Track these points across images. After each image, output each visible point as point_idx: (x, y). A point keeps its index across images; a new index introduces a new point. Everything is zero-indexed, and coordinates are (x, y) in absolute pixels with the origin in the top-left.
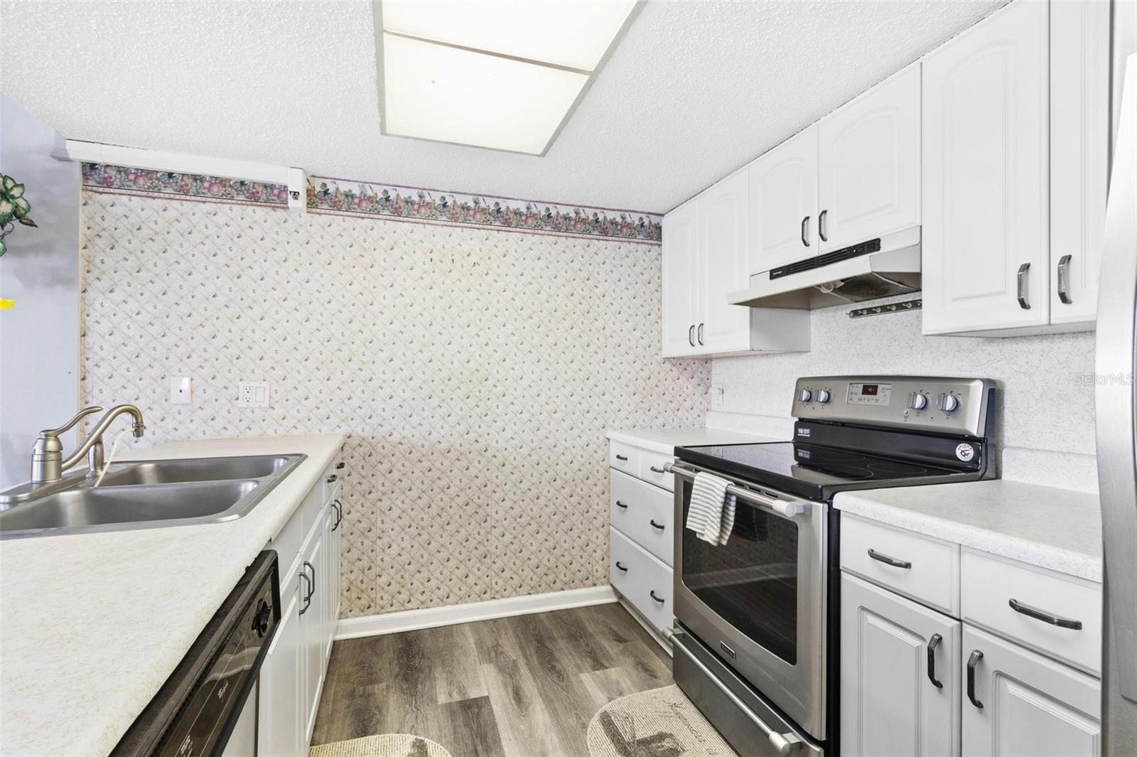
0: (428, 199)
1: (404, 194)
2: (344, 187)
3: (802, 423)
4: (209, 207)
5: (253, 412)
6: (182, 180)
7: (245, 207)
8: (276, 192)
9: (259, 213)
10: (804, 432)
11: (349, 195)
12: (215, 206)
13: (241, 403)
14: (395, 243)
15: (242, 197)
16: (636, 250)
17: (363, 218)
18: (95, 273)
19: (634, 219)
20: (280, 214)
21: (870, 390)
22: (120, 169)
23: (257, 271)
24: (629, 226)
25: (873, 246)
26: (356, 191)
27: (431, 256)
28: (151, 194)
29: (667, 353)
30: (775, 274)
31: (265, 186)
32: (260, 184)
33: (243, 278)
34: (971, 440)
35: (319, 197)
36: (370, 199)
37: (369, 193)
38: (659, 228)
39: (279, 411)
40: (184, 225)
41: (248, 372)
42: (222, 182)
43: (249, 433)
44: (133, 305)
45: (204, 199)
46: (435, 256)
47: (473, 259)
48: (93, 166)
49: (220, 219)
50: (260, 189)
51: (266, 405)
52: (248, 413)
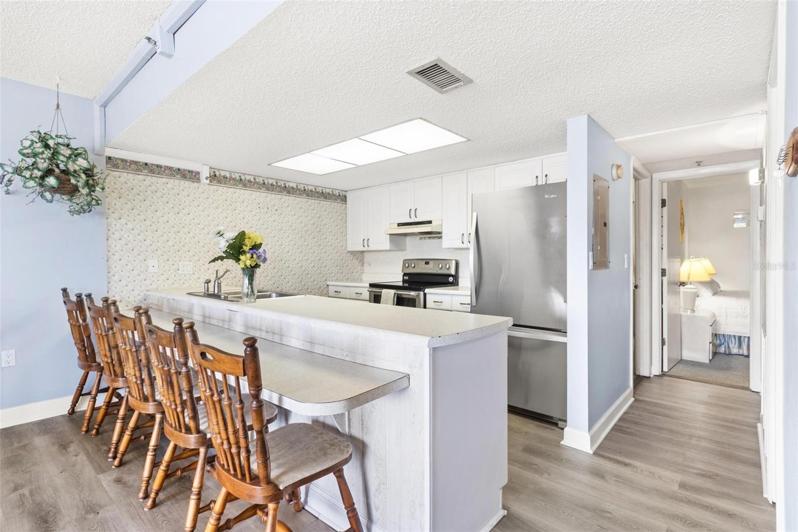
0: (257, 180)
1: (248, 178)
2: (223, 173)
3: (405, 275)
4: (164, 180)
5: (185, 276)
6: (152, 167)
7: (180, 181)
8: (194, 174)
9: (186, 184)
10: (406, 278)
11: (225, 177)
12: (167, 180)
13: (180, 272)
14: (245, 200)
15: (179, 176)
16: (336, 205)
17: (231, 188)
18: (112, 210)
19: (336, 193)
20: (196, 184)
21: (427, 263)
22: (122, 160)
23: (186, 211)
24: (334, 195)
25: (430, 222)
26: (228, 176)
27: (259, 206)
28: (137, 173)
29: (349, 249)
30: (399, 225)
31: (189, 171)
32: (187, 170)
33: (180, 214)
34: (452, 276)
35: (214, 178)
36: (234, 179)
37: (233, 177)
38: (346, 197)
39: (196, 275)
40: (153, 188)
41: (183, 257)
42: (170, 168)
43: (184, 286)
44: (130, 226)
45: (162, 176)
46: (261, 206)
47: (276, 207)
48: (110, 158)
49: (169, 186)
50: (187, 173)
51: (191, 273)
52: (183, 276)
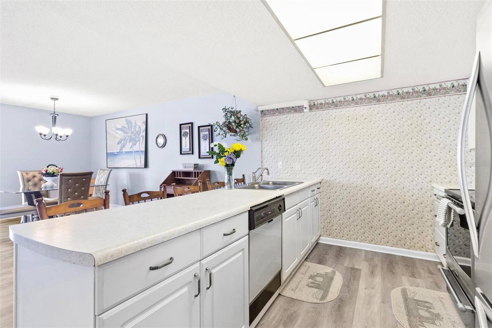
0: (347, 99)
1: (338, 99)
2: (319, 102)
4: (286, 116)
5: (297, 171)
6: (280, 110)
7: (293, 114)
8: (301, 108)
9: (297, 115)
11: (321, 104)
12: (287, 115)
13: (294, 169)
14: (336, 116)
15: (293, 111)
17: (325, 110)
18: (263, 137)
19: (448, 84)
20: (302, 114)
22: (267, 110)
23: (297, 132)
24: (444, 88)
26: (323, 102)
27: (348, 118)
28: (273, 115)
31: (298, 107)
32: (297, 107)
33: (294, 134)
35: (313, 107)
36: (328, 104)
37: (327, 102)
38: (465, 86)
39: (303, 171)
40: (280, 122)
41: (295, 160)
42: (288, 108)
43: (296, 177)
44: (270, 144)
45: (284, 114)
46: (350, 118)
47: (365, 117)
48: (263, 111)
49: (288, 118)
50: (297, 108)
51: (300, 169)
52: (296, 171)
